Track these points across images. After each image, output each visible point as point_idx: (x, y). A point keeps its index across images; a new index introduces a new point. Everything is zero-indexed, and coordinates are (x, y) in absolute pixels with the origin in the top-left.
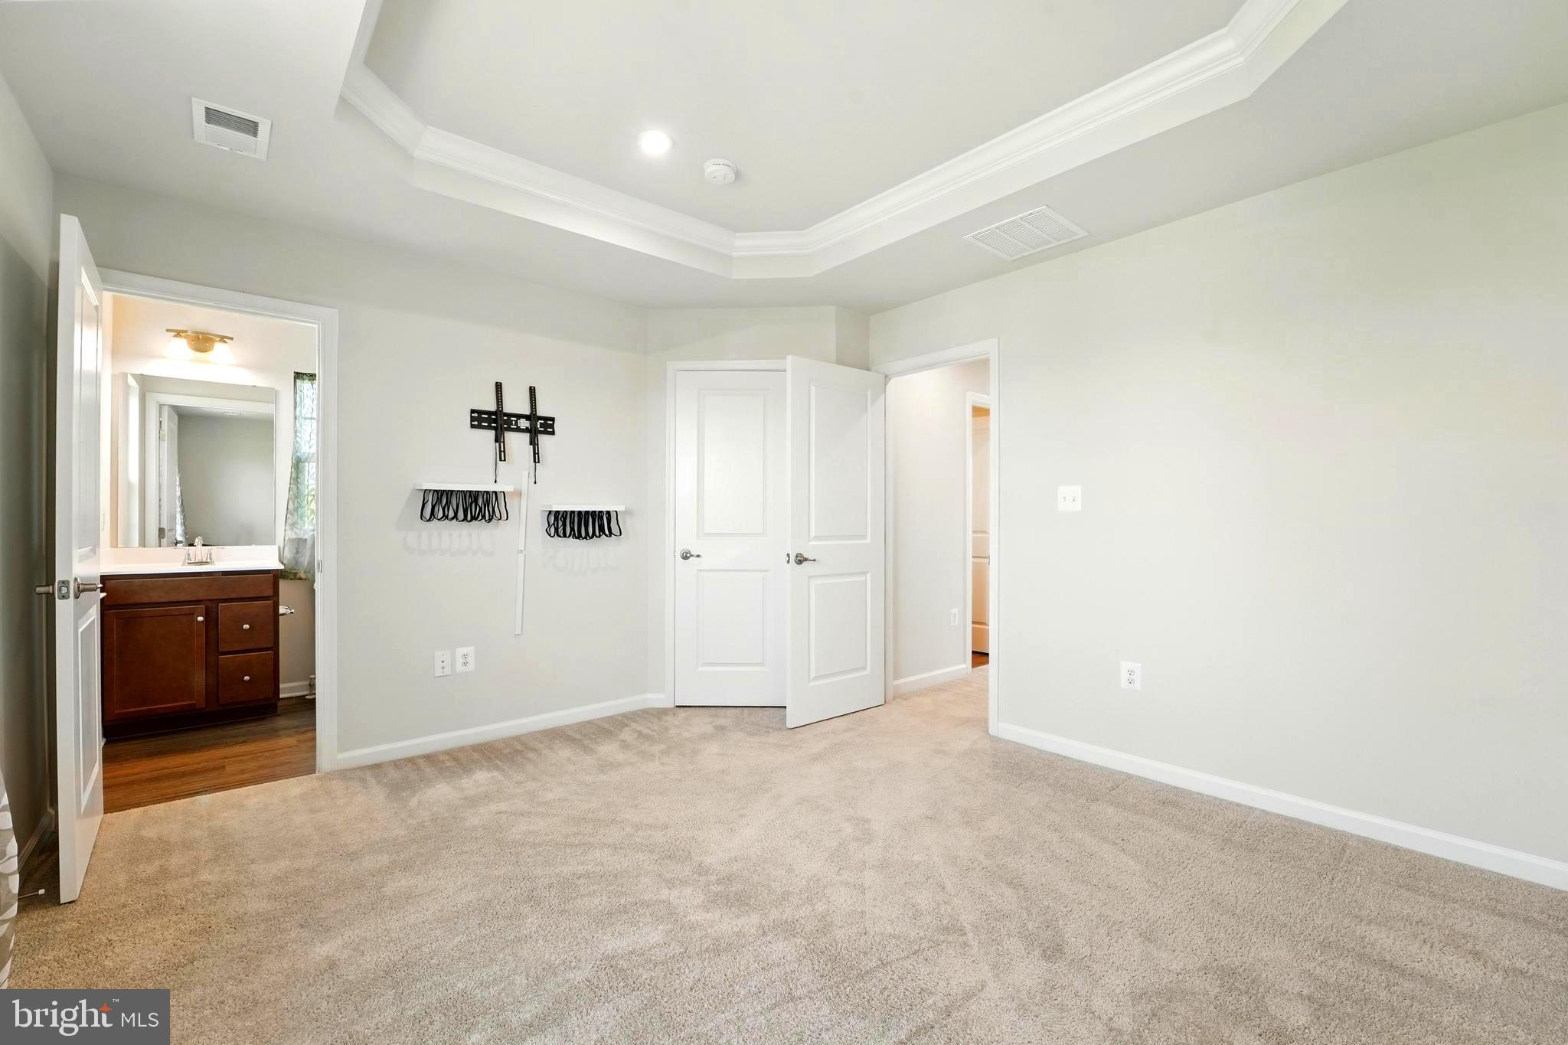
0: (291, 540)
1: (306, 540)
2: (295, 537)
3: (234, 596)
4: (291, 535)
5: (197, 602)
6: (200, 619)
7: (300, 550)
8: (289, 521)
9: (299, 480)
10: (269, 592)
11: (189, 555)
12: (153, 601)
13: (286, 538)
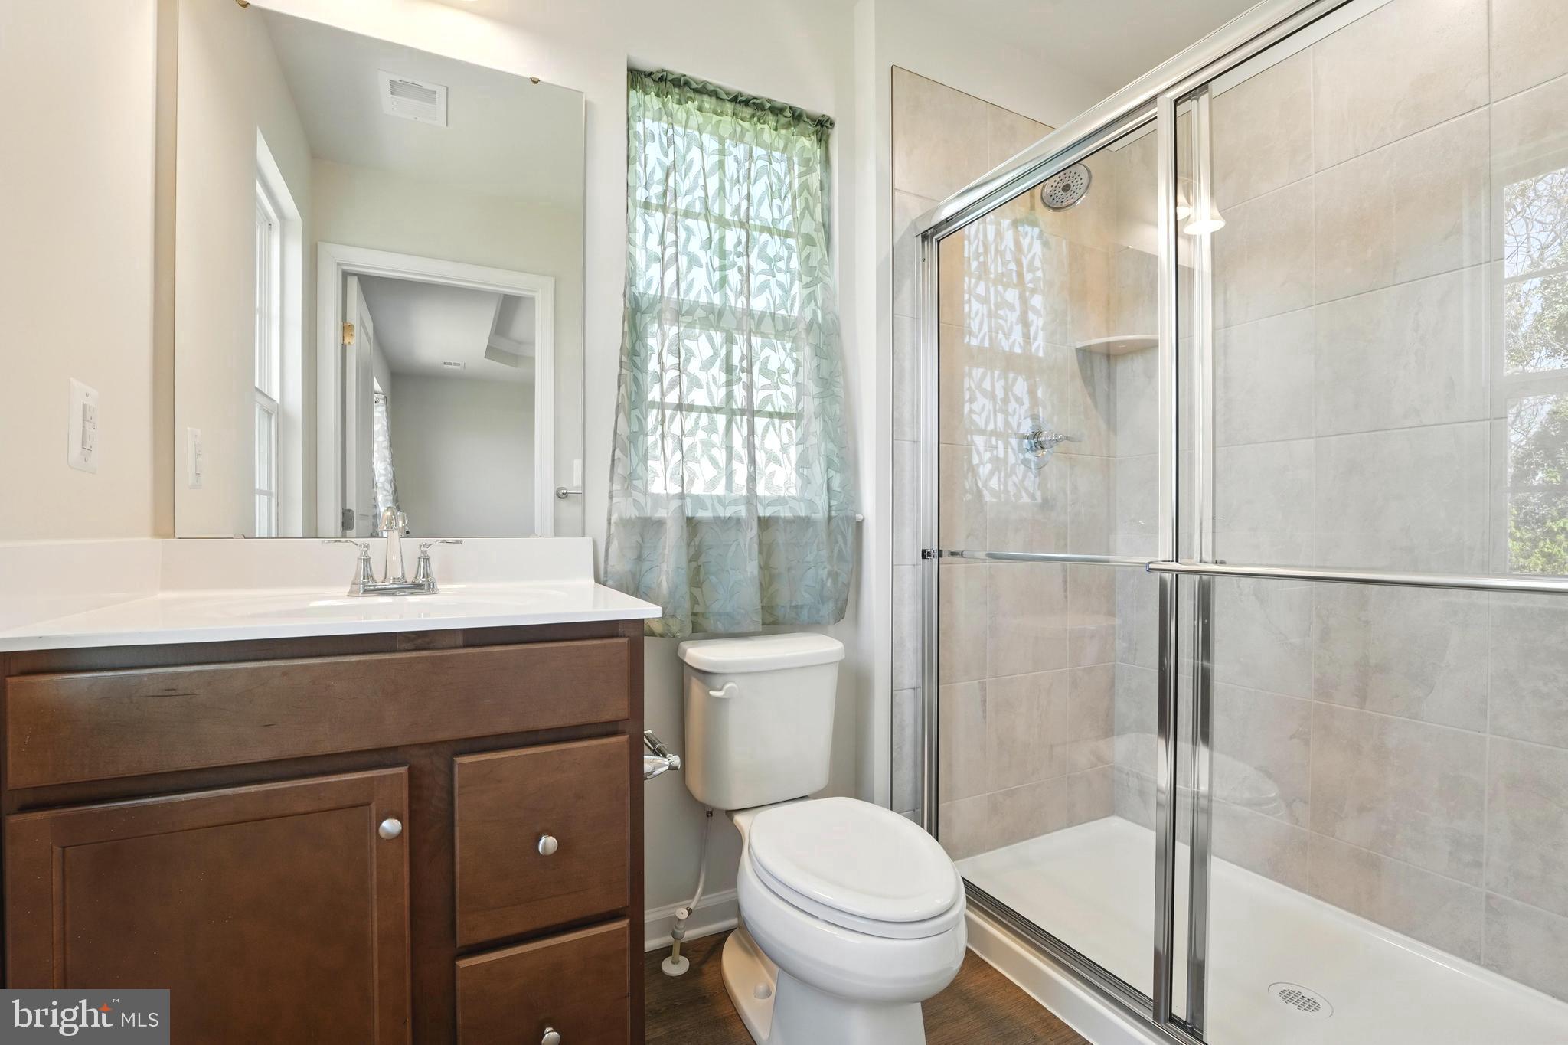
0: (626, 523)
1: (660, 523)
2: (633, 513)
3: (505, 724)
4: (626, 509)
5: (379, 757)
6: (391, 826)
7: (646, 553)
8: (619, 470)
9: (637, 359)
10: (616, 708)
11: (367, 561)
12: (213, 763)
13: (614, 518)
